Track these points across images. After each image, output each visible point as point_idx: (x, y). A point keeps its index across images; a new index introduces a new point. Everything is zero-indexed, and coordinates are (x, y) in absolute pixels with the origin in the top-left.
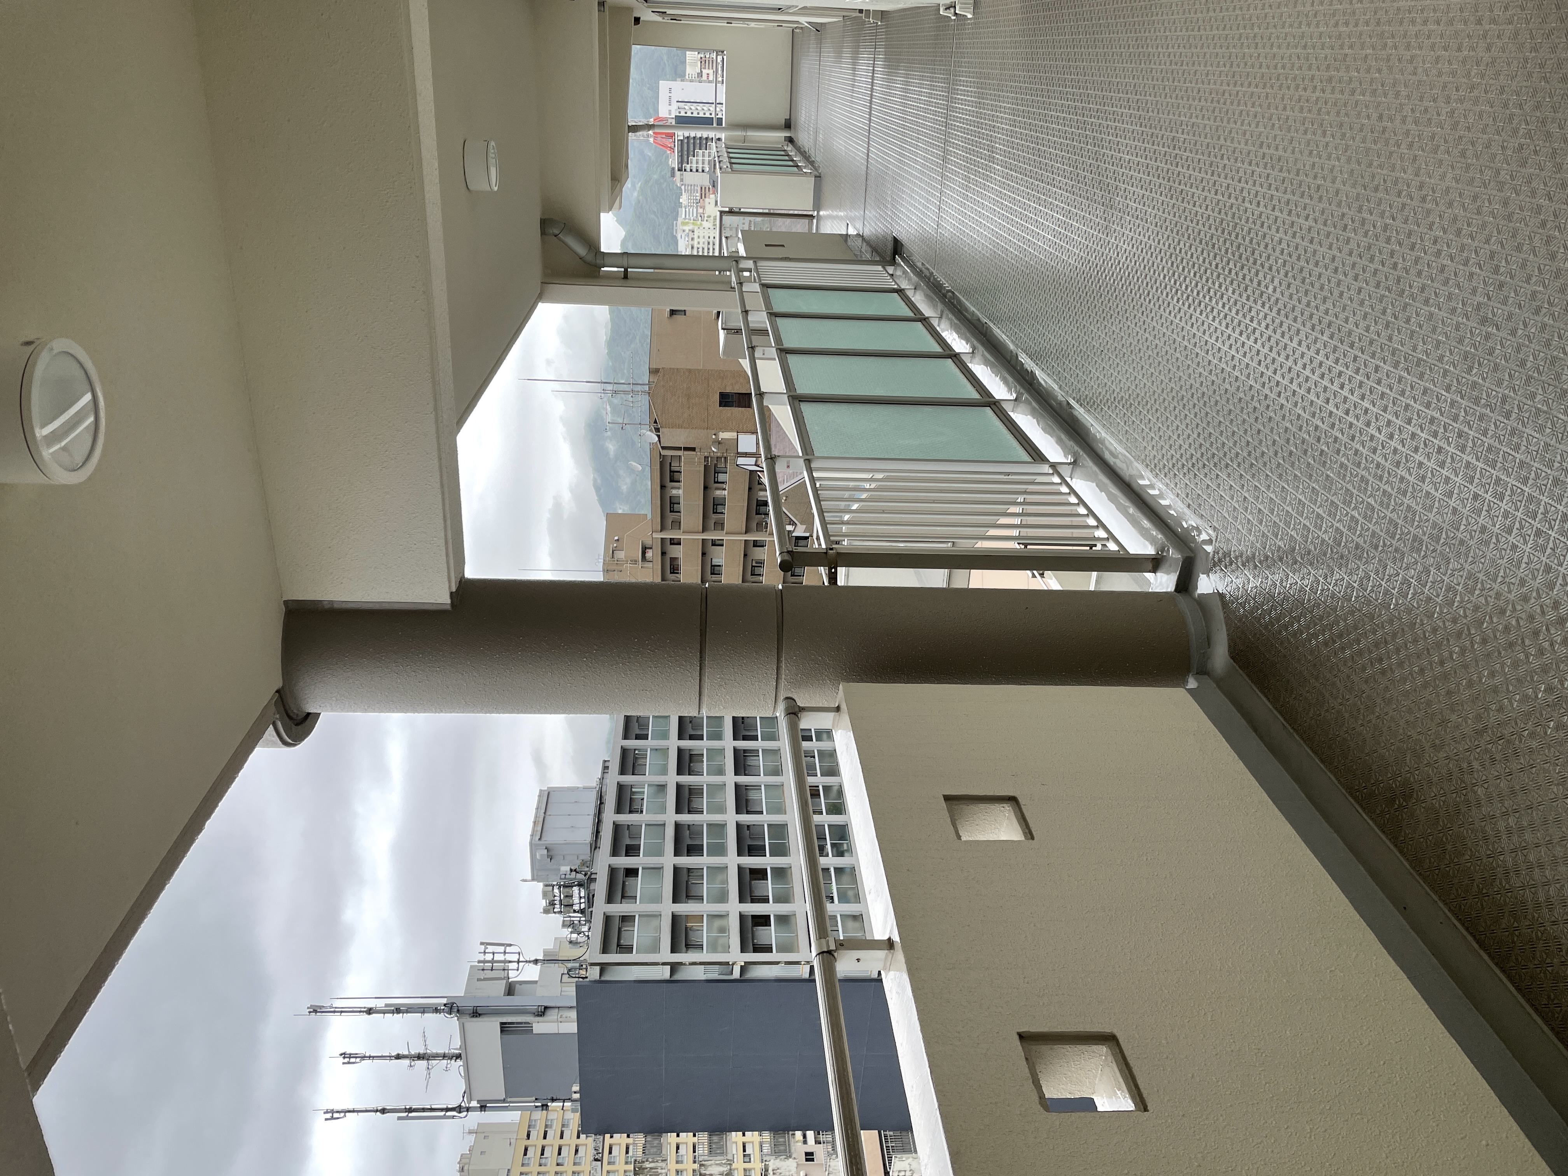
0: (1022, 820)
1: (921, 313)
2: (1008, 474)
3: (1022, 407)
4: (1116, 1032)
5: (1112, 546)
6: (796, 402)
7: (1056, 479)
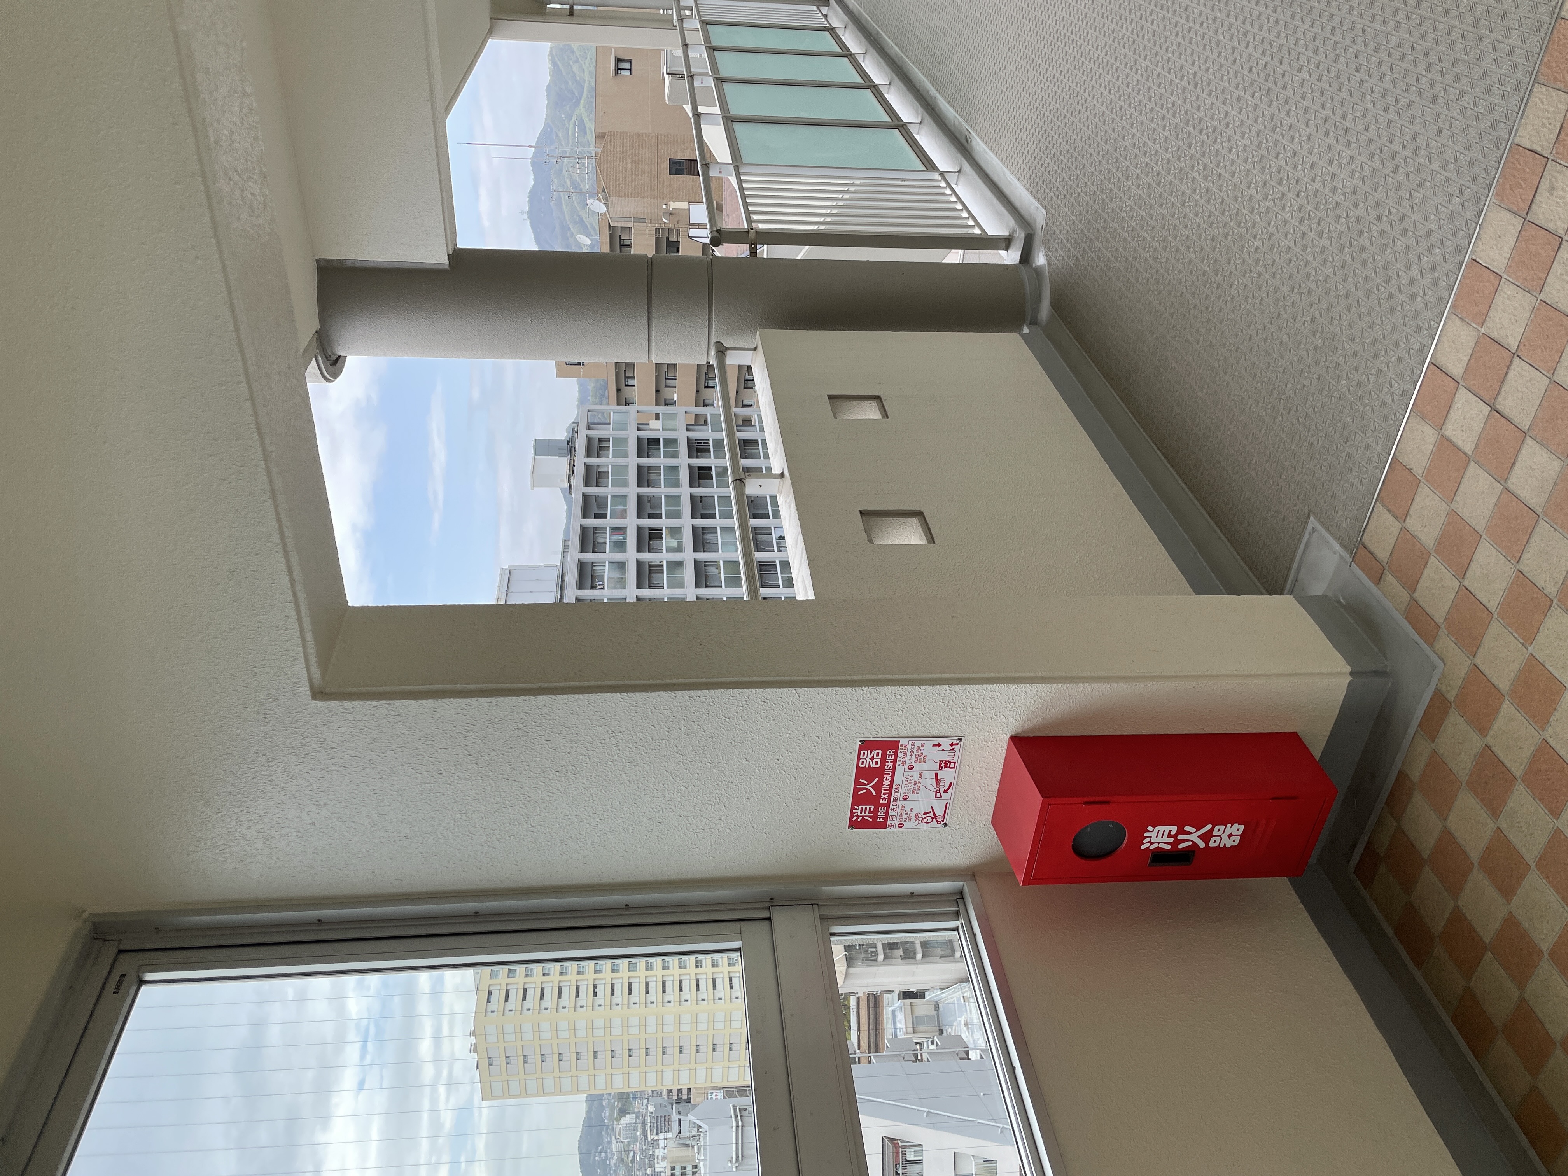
0: (882, 410)
1: (848, 50)
2: (904, 180)
3: (925, 129)
4: (922, 510)
5: (977, 231)
6: (730, 122)
7: (943, 184)
